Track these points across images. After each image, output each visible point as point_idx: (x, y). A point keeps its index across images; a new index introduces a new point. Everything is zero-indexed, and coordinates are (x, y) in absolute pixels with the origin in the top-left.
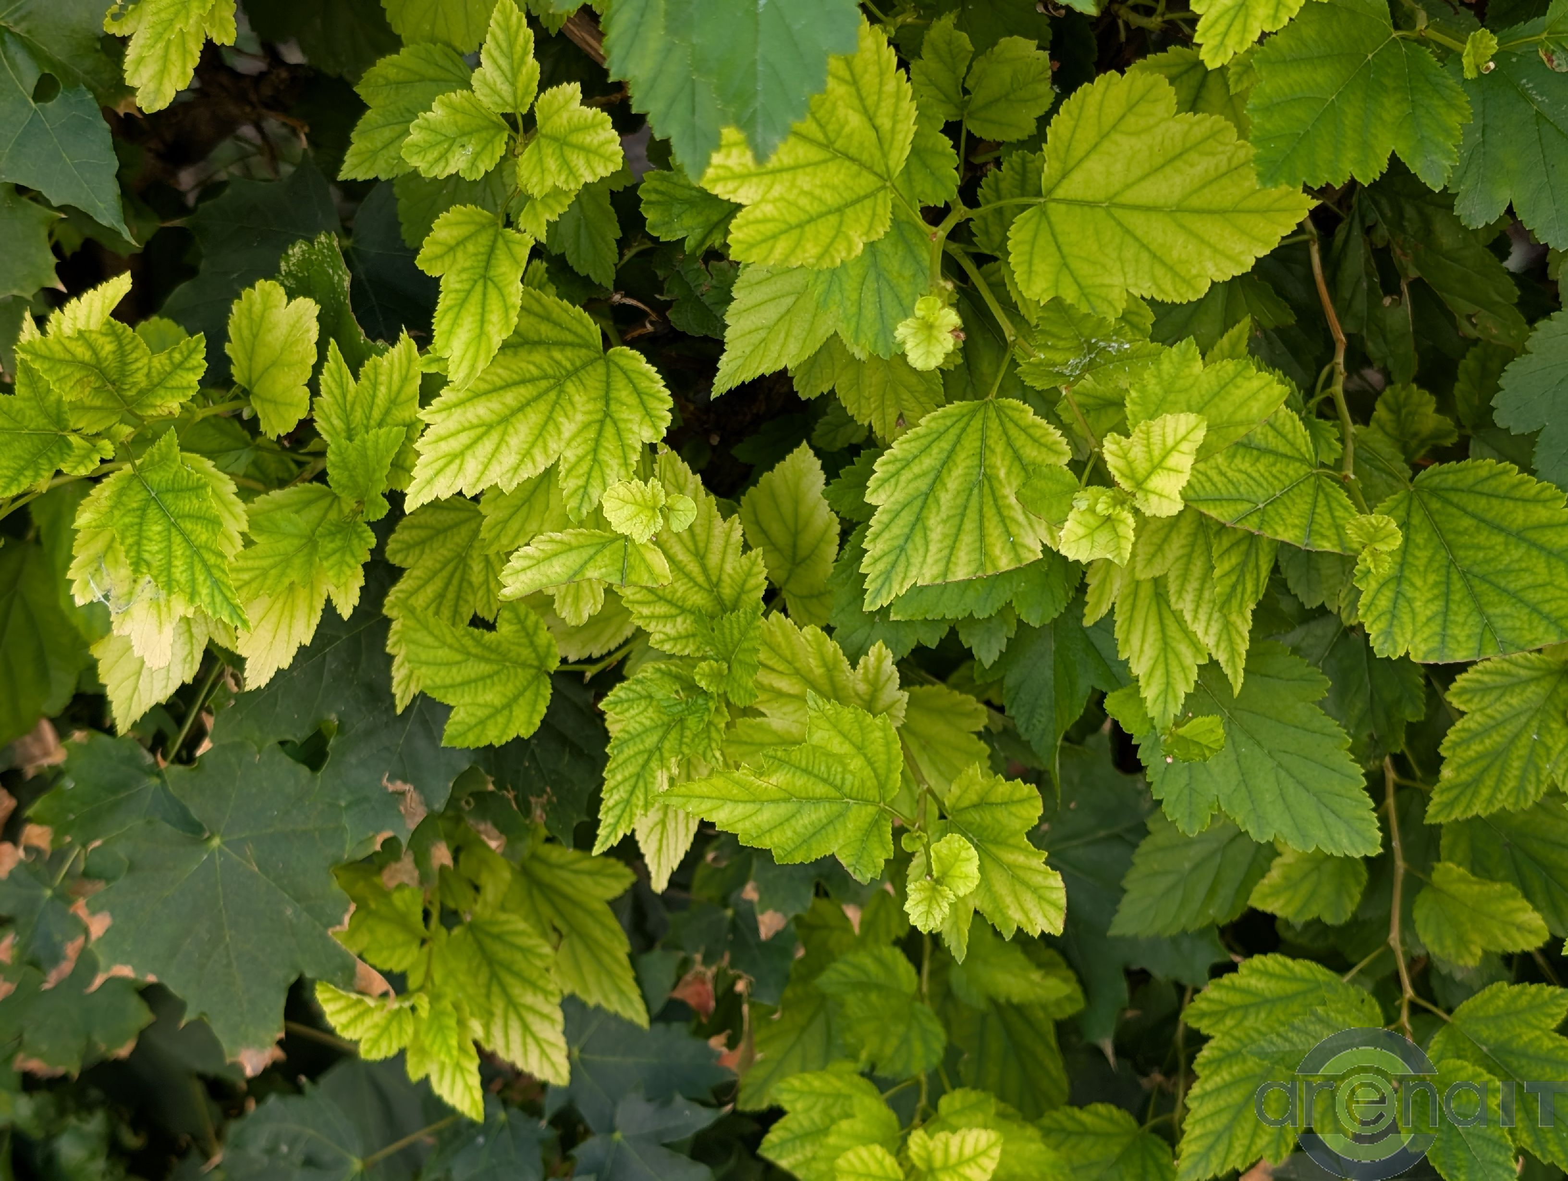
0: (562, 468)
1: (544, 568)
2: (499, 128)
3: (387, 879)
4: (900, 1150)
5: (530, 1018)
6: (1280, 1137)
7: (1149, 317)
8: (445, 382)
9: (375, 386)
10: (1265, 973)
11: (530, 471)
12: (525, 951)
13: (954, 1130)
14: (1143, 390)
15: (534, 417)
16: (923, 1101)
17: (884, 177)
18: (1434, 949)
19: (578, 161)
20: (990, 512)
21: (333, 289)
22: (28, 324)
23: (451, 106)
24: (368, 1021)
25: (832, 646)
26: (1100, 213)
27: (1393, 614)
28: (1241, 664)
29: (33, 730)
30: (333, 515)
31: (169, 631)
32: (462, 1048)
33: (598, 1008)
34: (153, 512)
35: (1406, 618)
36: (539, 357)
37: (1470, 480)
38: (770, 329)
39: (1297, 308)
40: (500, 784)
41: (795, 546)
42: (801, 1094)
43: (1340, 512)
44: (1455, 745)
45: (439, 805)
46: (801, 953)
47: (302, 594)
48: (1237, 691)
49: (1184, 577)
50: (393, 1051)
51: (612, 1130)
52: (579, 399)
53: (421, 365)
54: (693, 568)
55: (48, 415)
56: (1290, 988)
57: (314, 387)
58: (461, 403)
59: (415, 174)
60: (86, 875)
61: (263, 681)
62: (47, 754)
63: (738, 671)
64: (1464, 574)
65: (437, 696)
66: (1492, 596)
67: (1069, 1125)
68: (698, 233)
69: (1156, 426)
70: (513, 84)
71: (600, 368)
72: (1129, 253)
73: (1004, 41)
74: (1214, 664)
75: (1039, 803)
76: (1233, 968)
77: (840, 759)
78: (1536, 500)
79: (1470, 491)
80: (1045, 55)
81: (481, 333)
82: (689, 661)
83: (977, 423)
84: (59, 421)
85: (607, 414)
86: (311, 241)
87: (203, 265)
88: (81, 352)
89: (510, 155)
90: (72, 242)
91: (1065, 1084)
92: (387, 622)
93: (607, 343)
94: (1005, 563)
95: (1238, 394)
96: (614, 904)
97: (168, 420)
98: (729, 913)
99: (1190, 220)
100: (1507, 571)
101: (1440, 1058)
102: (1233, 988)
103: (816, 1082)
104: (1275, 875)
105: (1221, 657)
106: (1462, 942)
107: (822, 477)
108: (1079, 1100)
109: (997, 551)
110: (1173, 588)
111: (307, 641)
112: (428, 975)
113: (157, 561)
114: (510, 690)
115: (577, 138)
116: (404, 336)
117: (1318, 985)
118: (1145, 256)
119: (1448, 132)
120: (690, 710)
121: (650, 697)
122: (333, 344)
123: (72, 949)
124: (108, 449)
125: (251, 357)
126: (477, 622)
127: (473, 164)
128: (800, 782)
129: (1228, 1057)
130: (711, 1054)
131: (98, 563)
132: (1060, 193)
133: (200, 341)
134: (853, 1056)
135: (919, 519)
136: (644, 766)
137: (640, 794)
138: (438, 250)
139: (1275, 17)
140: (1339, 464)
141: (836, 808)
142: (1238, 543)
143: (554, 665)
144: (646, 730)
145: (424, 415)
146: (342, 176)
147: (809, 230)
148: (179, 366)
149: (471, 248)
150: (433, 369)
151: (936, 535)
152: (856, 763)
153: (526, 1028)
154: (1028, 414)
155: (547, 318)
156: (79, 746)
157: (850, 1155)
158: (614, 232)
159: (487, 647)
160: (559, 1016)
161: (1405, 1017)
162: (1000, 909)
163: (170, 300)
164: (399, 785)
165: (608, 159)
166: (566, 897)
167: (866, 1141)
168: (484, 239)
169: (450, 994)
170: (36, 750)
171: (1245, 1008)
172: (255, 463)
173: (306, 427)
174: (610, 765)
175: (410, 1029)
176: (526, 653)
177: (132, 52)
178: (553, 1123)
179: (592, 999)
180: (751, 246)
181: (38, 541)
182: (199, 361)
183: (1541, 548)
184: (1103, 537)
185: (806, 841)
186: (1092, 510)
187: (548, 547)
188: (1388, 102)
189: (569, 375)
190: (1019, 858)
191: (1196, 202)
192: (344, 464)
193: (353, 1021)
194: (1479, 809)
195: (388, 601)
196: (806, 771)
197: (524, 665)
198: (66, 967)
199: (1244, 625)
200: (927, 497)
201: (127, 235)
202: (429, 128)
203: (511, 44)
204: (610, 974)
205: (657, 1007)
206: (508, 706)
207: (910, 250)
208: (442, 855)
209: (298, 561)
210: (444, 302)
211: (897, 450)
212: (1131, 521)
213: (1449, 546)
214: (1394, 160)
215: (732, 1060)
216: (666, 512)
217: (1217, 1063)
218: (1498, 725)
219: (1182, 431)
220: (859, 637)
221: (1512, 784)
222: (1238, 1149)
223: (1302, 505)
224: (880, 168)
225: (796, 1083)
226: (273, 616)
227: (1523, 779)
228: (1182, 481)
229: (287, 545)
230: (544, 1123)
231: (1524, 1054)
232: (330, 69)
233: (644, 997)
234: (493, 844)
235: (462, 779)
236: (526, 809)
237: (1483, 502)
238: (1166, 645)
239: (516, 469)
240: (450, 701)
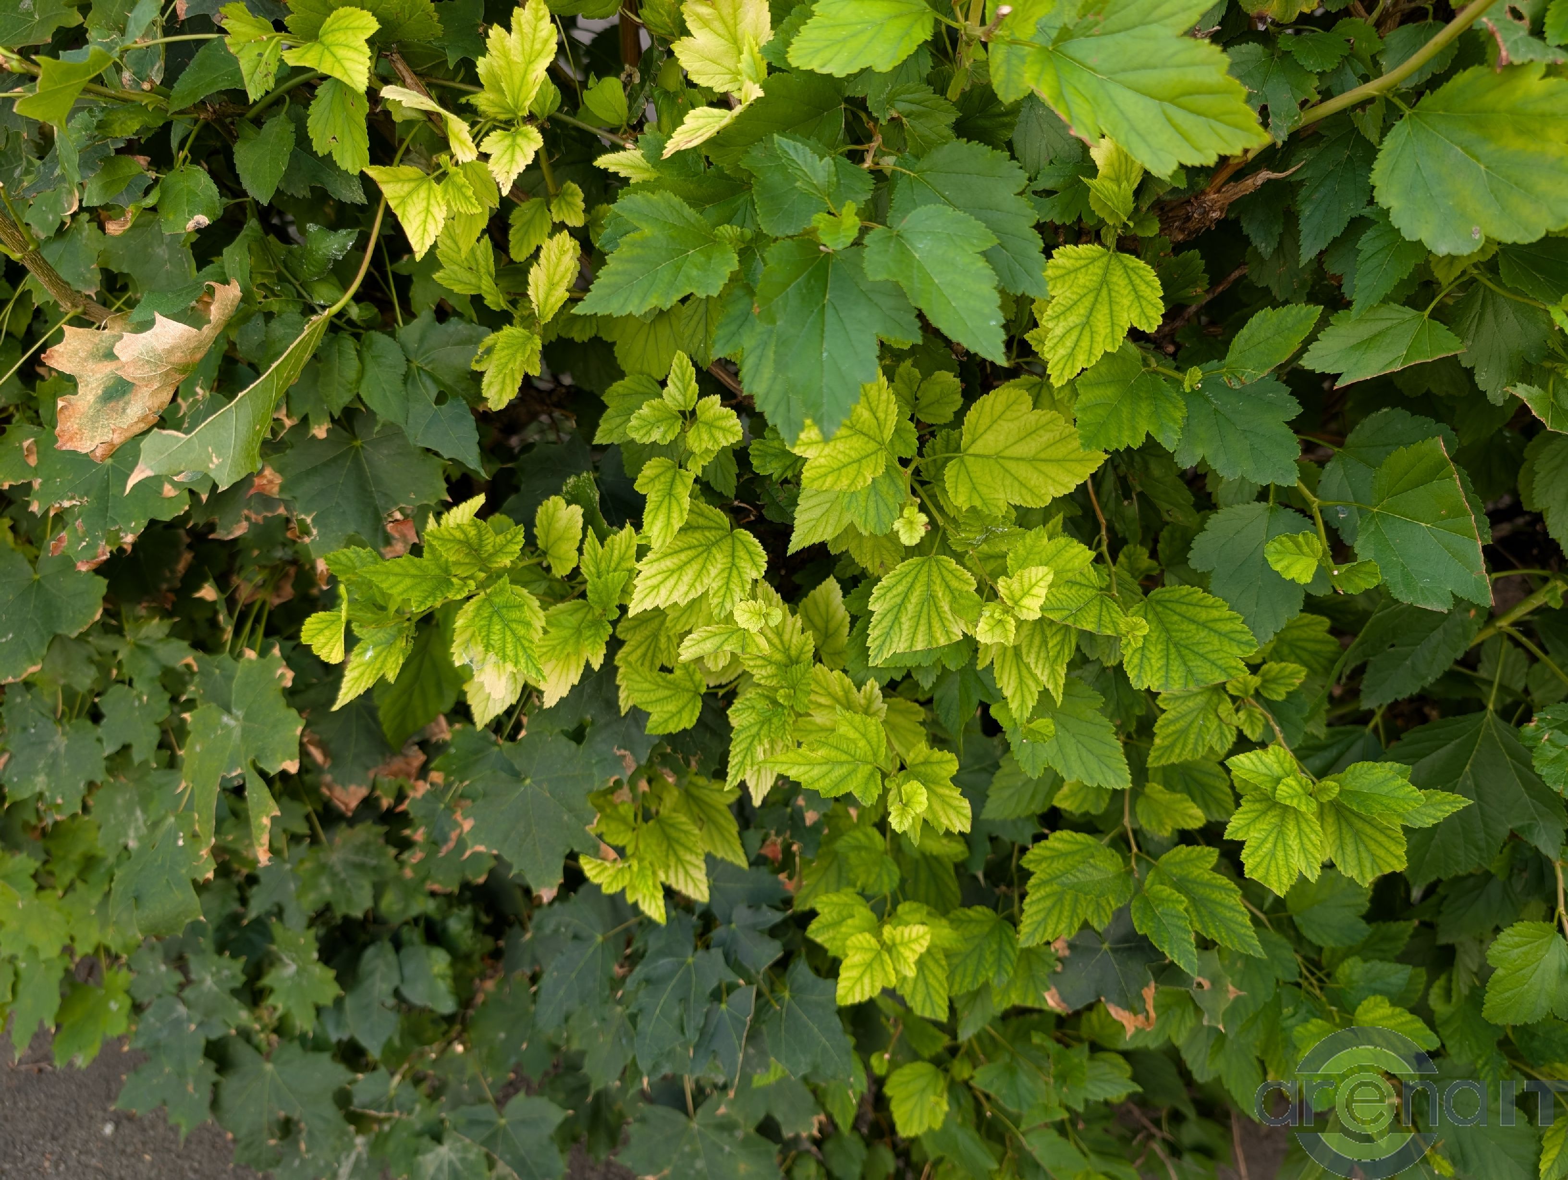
0: (711, 592)
1: (702, 645)
2: (677, 418)
3: (616, 798)
4: (878, 934)
5: (689, 867)
6: (1071, 924)
7: (1014, 514)
8: (649, 548)
9: (612, 551)
10: (1062, 840)
11: (693, 595)
12: (686, 832)
13: (907, 924)
14: (1016, 553)
15: (696, 566)
16: (889, 906)
17: (881, 443)
18: (1146, 827)
19: (719, 435)
20: (934, 614)
21: (590, 500)
22: (431, 520)
23: (652, 407)
24: (606, 873)
25: (848, 681)
26: (992, 461)
27: (1141, 666)
28: (1061, 690)
29: (435, 720)
30: (589, 617)
31: (504, 679)
32: (655, 886)
33: (722, 860)
34: (495, 619)
35: (1148, 668)
36: (698, 535)
37: (1177, 596)
38: (818, 520)
39: (1082, 507)
40: (674, 750)
41: (827, 628)
42: (827, 904)
43: (1114, 615)
44: (1162, 727)
45: (643, 762)
46: (826, 831)
47: (573, 659)
48: (1059, 704)
49: (1030, 645)
50: (619, 889)
51: (730, 922)
52: (719, 556)
53: (636, 540)
54: (776, 641)
55: (440, 568)
56: (1075, 847)
57: (580, 550)
58: (658, 560)
59: (633, 441)
60: (462, 796)
61: (553, 704)
62: (442, 732)
63: (799, 694)
64: (1176, 645)
65: (643, 707)
66: (1191, 656)
67: (963, 917)
68: (780, 471)
69: (1026, 573)
70: (684, 396)
71: (729, 540)
72: (1007, 482)
73: (937, 373)
74: (1046, 690)
75: (957, 763)
76: (1045, 837)
77: (854, 741)
78: (1212, 607)
79: (1177, 601)
80: (958, 380)
81: (668, 524)
82: (775, 690)
83: (926, 568)
84: (446, 570)
85: (733, 564)
86: (578, 475)
87: (523, 487)
88: (458, 535)
89: (683, 431)
90: (456, 475)
91: (959, 894)
92: (616, 668)
93: (732, 528)
94: (943, 641)
95: (1067, 555)
96: (730, 806)
97: (505, 570)
98: (789, 810)
99: (1039, 465)
100: (1198, 643)
101: (1152, 884)
102: (1046, 848)
103: (834, 898)
104: (1065, 789)
105: (1050, 687)
106: (1161, 824)
107: (841, 593)
108: (967, 903)
109: (938, 635)
110: (1024, 651)
111: (576, 682)
112: (637, 847)
113: (498, 644)
114: (681, 703)
115: (719, 423)
116: (628, 525)
117: (1089, 846)
118: (1016, 484)
119: (1175, 421)
120: (775, 714)
121: (753, 707)
122: (590, 530)
123: (454, 835)
124: (472, 585)
125: (547, 535)
126: (664, 669)
127: (664, 436)
128: (834, 754)
129: (1043, 883)
130: (779, 883)
131: (467, 644)
132: (971, 451)
133: (521, 529)
134: (854, 886)
135: (897, 618)
136: (751, 743)
137: (749, 758)
138: (646, 480)
139: (1089, 360)
140: (1108, 588)
141: (851, 767)
142: (1059, 630)
143: (703, 690)
144: (752, 725)
145: (638, 566)
146: (595, 442)
147: (844, 471)
148: (510, 541)
149: (662, 479)
150: (643, 542)
151: (905, 626)
152: (862, 743)
153: (687, 872)
154: (953, 563)
155: (702, 515)
156: (458, 731)
157: (853, 939)
158: (734, 470)
159: (669, 682)
160: (703, 866)
161: (1133, 863)
162: (937, 819)
163: (505, 505)
164: (622, 752)
165: (734, 434)
166: (706, 803)
167: (862, 930)
168: (669, 474)
169: (649, 857)
170: (437, 730)
171: (1052, 858)
172: (549, 587)
173: (576, 571)
174: (733, 743)
175: (627, 877)
176: (689, 685)
177: (486, 380)
178: (700, 917)
179: (719, 855)
180: (814, 480)
181: (437, 625)
182: (521, 538)
183: (1216, 631)
184: (998, 630)
185: (837, 785)
186: (992, 616)
187: (704, 634)
188: (1143, 405)
189: (713, 544)
190: (947, 792)
191: (1043, 455)
192: (596, 591)
193: (599, 874)
194: (1174, 759)
195: (617, 657)
196: (837, 748)
197: (688, 690)
198: (451, 844)
199: (1062, 671)
200: (901, 607)
201: (483, 474)
202: (640, 418)
203: (683, 375)
204: (728, 842)
205: (752, 858)
206: (680, 712)
207: (893, 481)
208: (643, 786)
209: (571, 642)
210: (648, 507)
211: (884, 582)
212: (1013, 622)
213: (1167, 631)
214: (1148, 435)
215: (790, 886)
216: (766, 616)
217: (1038, 886)
218: (1184, 716)
219: (1040, 575)
220: (861, 675)
221: (1190, 746)
222: (1050, 930)
223: (1095, 611)
224: (879, 439)
225: (824, 898)
226: (558, 669)
227: (1196, 744)
228: (1041, 601)
229: (566, 633)
230: (695, 918)
231: (1194, 882)
232: (586, 387)
233: (746, 854)
234: (670, 780)
235: (655, 748)
236: (688, 764)
237: (1184, 607)
238: (1021, 681)
239: (687, 593)
240: (649, 710)
